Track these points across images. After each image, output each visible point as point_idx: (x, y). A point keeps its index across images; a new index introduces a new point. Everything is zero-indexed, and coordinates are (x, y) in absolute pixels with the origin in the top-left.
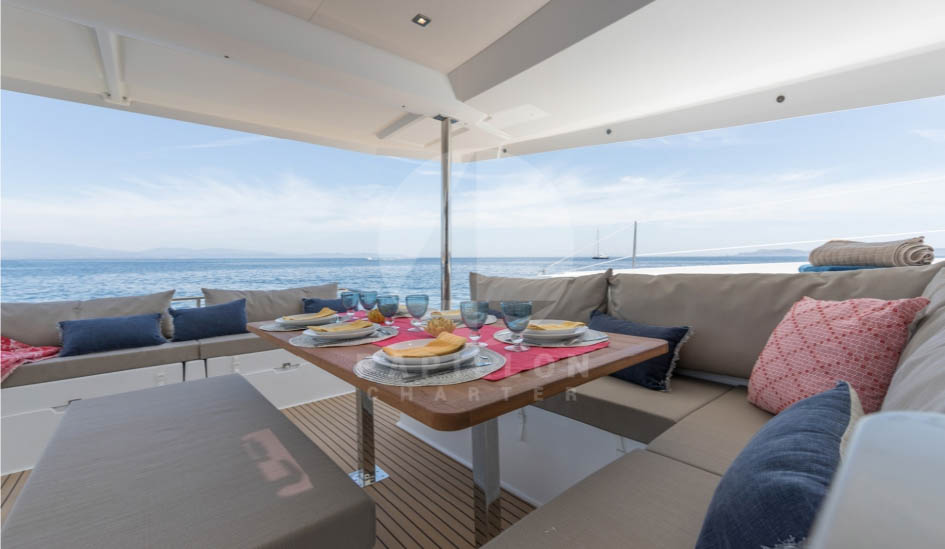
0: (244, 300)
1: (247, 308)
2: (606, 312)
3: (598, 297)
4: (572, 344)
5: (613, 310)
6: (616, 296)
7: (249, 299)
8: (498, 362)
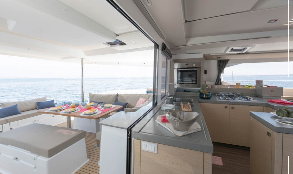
0: (17, 105)
1: (18, 107)
2: (117, 101)
3: (116, 98)
4: (110, 108)
5: (118, 100)
6: (119, 98)
7: (18, 104)
8: (100, 112)
